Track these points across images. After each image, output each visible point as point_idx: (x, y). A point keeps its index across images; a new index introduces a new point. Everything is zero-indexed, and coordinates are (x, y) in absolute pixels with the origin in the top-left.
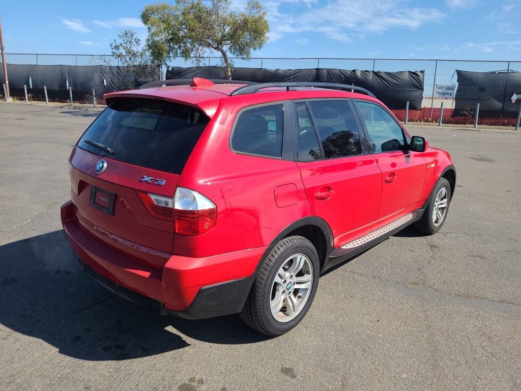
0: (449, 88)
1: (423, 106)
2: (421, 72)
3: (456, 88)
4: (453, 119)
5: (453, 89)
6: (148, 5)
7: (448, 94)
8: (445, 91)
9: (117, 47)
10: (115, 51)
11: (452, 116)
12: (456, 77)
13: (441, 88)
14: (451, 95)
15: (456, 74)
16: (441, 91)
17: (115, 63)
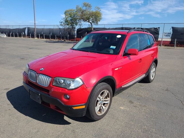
0: (169, 34)
1: (159, 40)
2: (158, 28)
3: (172, 33)
4: (170, 45)
5: (170, 34)
6: (66, 10)
7: (169, 36)
8: (168, 34)
9: (61, 23)
10: (61, 24)
11: (170, 44)
12: (172, 30)
13: (166, 33)
14: (170, 36)
15: (172, 28)
16: (166, 34)
17: (61, 27)
